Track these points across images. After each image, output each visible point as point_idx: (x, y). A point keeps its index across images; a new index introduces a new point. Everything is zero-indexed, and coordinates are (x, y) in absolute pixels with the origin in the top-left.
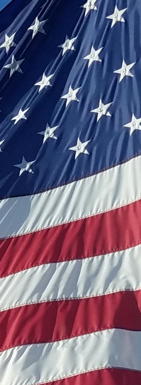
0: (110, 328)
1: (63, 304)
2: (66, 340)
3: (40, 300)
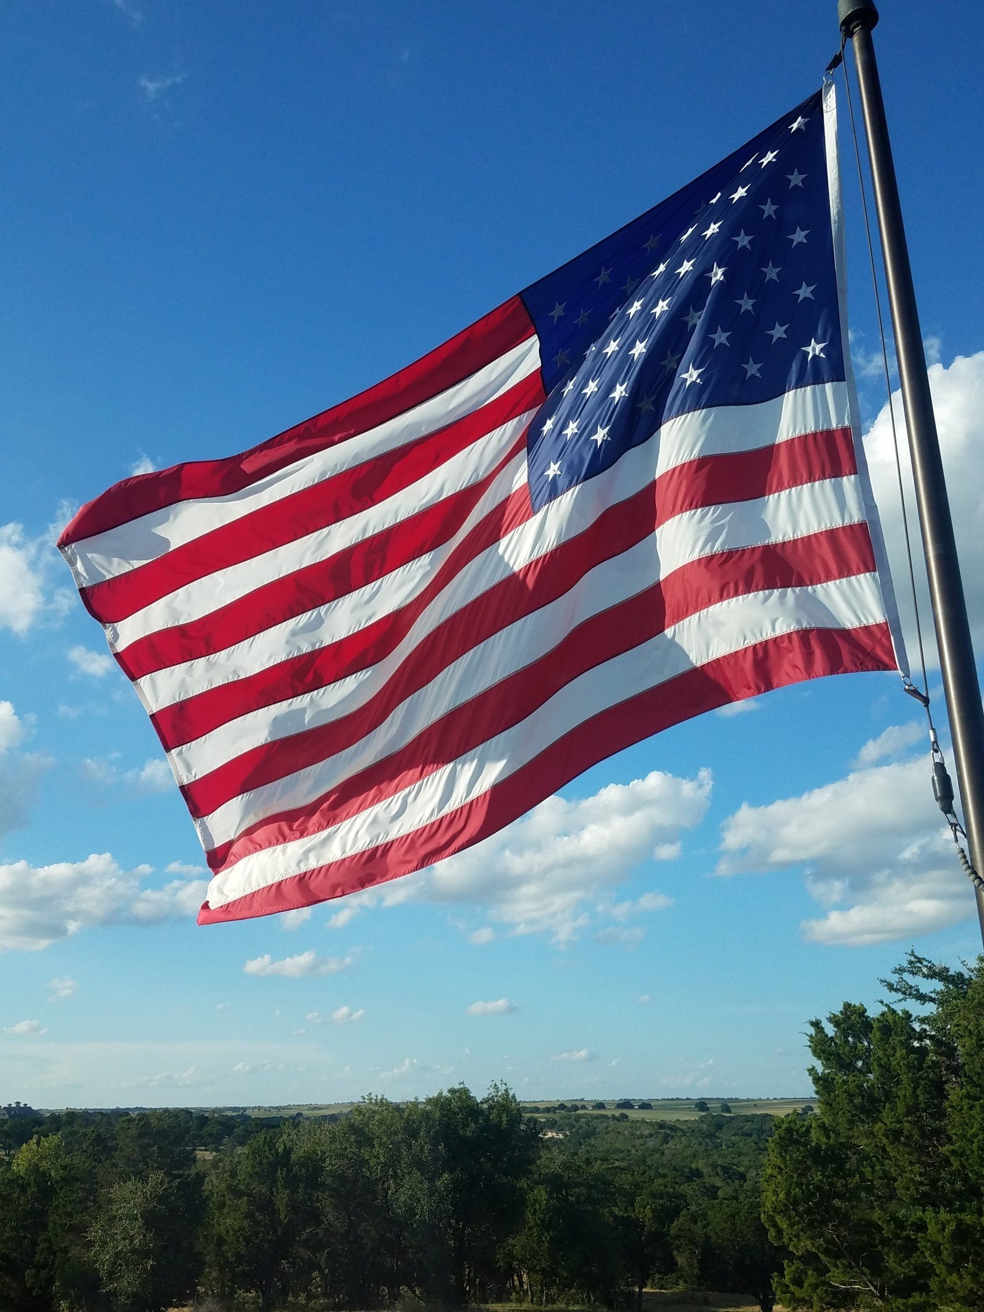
0: (794, 587)
1: (739, 554)
2: (746, 595)
3: (714, 551)
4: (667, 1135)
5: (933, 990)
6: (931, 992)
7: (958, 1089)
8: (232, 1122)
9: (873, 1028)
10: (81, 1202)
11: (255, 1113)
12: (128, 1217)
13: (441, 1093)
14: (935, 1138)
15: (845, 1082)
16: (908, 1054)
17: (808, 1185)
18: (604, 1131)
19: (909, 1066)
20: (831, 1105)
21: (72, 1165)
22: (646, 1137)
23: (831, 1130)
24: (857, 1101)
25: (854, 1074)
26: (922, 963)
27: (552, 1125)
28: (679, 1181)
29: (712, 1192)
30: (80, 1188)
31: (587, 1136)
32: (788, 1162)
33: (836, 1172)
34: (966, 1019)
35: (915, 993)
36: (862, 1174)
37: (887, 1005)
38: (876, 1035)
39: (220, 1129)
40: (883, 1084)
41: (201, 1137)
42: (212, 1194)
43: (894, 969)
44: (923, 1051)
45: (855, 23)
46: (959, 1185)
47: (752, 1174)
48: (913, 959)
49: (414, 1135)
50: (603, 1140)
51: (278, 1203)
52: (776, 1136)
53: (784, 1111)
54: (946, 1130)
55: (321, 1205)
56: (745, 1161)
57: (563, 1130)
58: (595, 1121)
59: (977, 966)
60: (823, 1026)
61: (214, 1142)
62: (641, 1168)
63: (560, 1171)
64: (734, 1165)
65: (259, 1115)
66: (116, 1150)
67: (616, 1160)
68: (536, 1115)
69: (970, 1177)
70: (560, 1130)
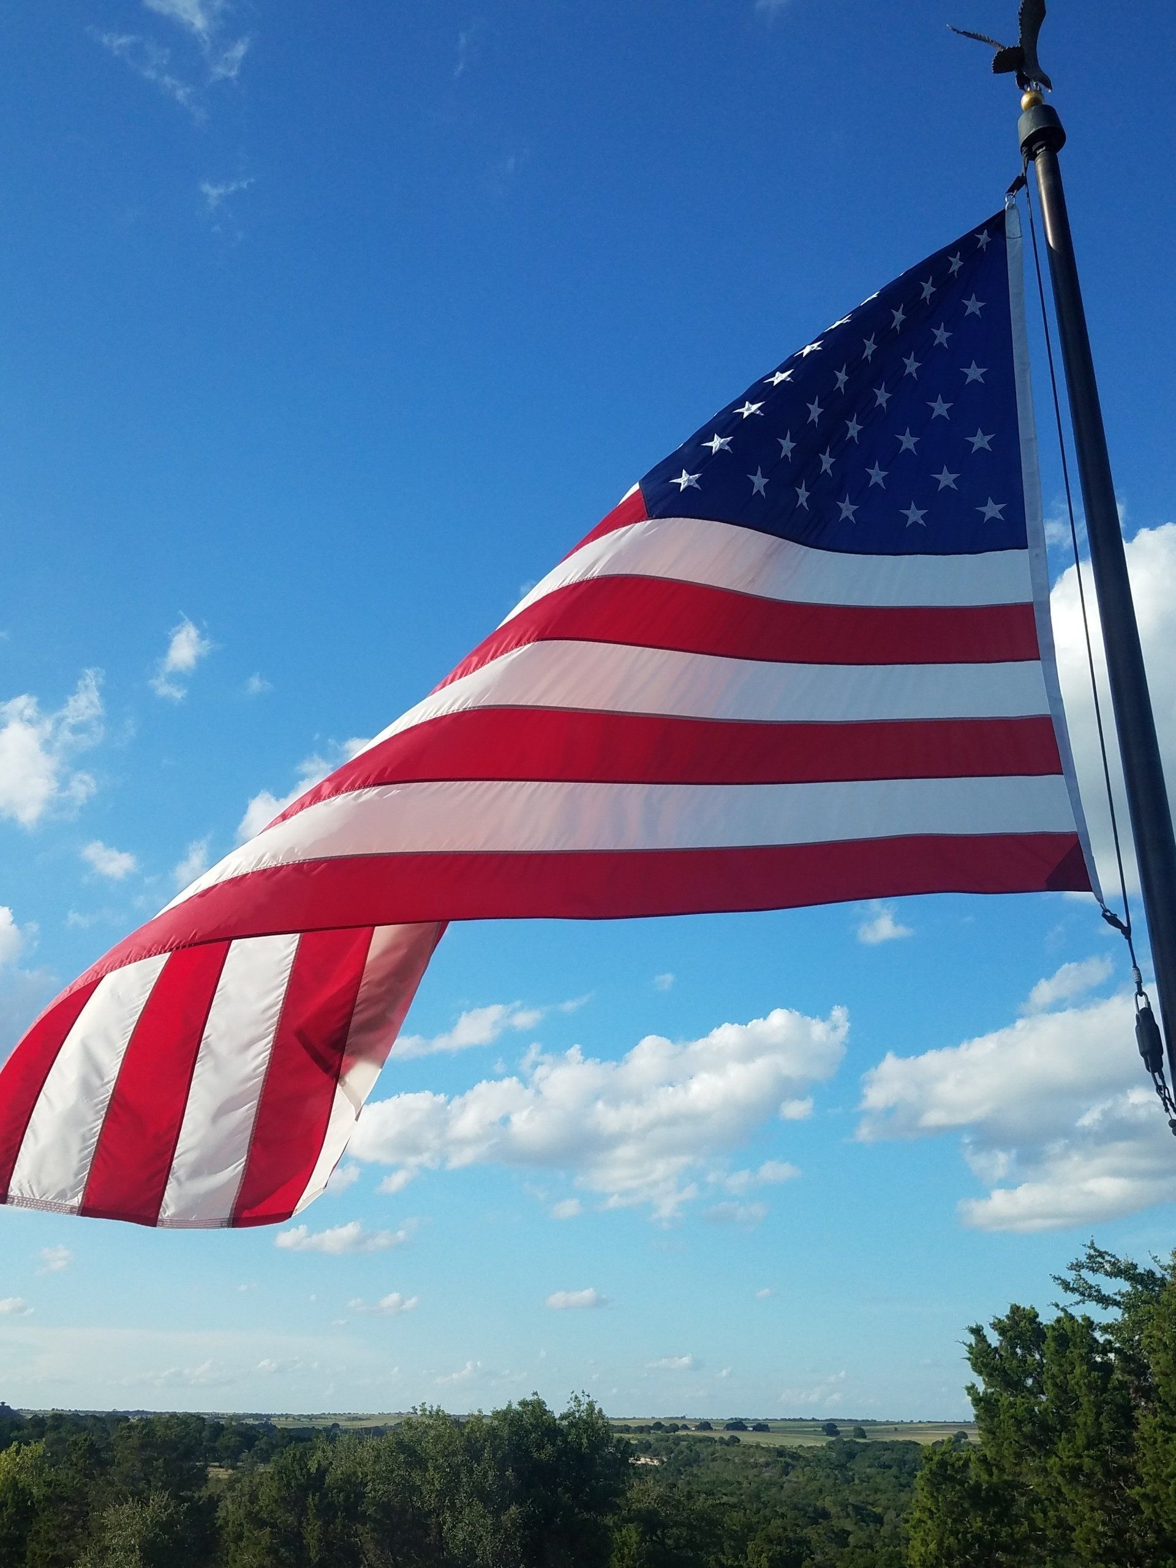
4: (787, 1464)
5: (1117, 1291)
6: (1116, 1294)
7: (1151, 1416)
8: (254, 1432)
9: (1047, 1338)
10: (66, 1528)
11: (281, 1422)
12: (123, 1548)
13: (510, 1406)
14: (1121, 1478)
15: (1012, 1405)
16: (1089, 1371)
17: (965, 1533)
18: (710, 1457)
19: (1090, 1387)
20: (994, 1433)
21: (59, 1481)
22: (762, 1466)
23: (994, 1465)
24: (1027, 1429)
25: (1023, 1394)
26: (1103, 1258)
27: (646, 1448)
28: (800, 1524)
29: (841, 1538)
30: (67, 1511)
31: (688, 1464)
32: (940, 1504)
33: (999, 1518)
34: (1160, 1328)
35: (1095, 1294)
36: (1032, 1522)
37: (1063, 1310)
38: (1050, 1345)
39: (239, 1441)
40: (1059, 1408)
41: (213, 1450)
42: (227, 1523)
43: (1070, 1264)
44: (1107, 1368)
45: (1038, 144)
46: (1150, 1538)
47: (890, 1515)
48: (1092, 1252)
49: (476, 1456)
50: (708, 1468)
51: (308, 1536)
52: (926, 1471)
53: (932, 1438)
54: (1135, 1468)
55: (360, 1540)
56: (883, 1499)
57: (658, 1455)
58: (698, 1444)
59: (1171, 1263)
60: (985, 1334)
61: (230, 1457)
62: (755, 1506)
63: (656, 1506)
64: (870, 1504)
65: (287, 1425)
66: (112, 1463)
67: (724, 1494)
68: (626, 1436)
69: (1164, 1529)
70: (656, 1454)
